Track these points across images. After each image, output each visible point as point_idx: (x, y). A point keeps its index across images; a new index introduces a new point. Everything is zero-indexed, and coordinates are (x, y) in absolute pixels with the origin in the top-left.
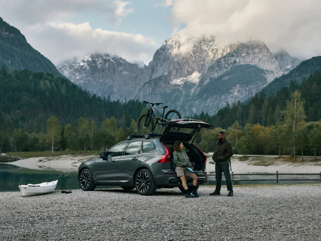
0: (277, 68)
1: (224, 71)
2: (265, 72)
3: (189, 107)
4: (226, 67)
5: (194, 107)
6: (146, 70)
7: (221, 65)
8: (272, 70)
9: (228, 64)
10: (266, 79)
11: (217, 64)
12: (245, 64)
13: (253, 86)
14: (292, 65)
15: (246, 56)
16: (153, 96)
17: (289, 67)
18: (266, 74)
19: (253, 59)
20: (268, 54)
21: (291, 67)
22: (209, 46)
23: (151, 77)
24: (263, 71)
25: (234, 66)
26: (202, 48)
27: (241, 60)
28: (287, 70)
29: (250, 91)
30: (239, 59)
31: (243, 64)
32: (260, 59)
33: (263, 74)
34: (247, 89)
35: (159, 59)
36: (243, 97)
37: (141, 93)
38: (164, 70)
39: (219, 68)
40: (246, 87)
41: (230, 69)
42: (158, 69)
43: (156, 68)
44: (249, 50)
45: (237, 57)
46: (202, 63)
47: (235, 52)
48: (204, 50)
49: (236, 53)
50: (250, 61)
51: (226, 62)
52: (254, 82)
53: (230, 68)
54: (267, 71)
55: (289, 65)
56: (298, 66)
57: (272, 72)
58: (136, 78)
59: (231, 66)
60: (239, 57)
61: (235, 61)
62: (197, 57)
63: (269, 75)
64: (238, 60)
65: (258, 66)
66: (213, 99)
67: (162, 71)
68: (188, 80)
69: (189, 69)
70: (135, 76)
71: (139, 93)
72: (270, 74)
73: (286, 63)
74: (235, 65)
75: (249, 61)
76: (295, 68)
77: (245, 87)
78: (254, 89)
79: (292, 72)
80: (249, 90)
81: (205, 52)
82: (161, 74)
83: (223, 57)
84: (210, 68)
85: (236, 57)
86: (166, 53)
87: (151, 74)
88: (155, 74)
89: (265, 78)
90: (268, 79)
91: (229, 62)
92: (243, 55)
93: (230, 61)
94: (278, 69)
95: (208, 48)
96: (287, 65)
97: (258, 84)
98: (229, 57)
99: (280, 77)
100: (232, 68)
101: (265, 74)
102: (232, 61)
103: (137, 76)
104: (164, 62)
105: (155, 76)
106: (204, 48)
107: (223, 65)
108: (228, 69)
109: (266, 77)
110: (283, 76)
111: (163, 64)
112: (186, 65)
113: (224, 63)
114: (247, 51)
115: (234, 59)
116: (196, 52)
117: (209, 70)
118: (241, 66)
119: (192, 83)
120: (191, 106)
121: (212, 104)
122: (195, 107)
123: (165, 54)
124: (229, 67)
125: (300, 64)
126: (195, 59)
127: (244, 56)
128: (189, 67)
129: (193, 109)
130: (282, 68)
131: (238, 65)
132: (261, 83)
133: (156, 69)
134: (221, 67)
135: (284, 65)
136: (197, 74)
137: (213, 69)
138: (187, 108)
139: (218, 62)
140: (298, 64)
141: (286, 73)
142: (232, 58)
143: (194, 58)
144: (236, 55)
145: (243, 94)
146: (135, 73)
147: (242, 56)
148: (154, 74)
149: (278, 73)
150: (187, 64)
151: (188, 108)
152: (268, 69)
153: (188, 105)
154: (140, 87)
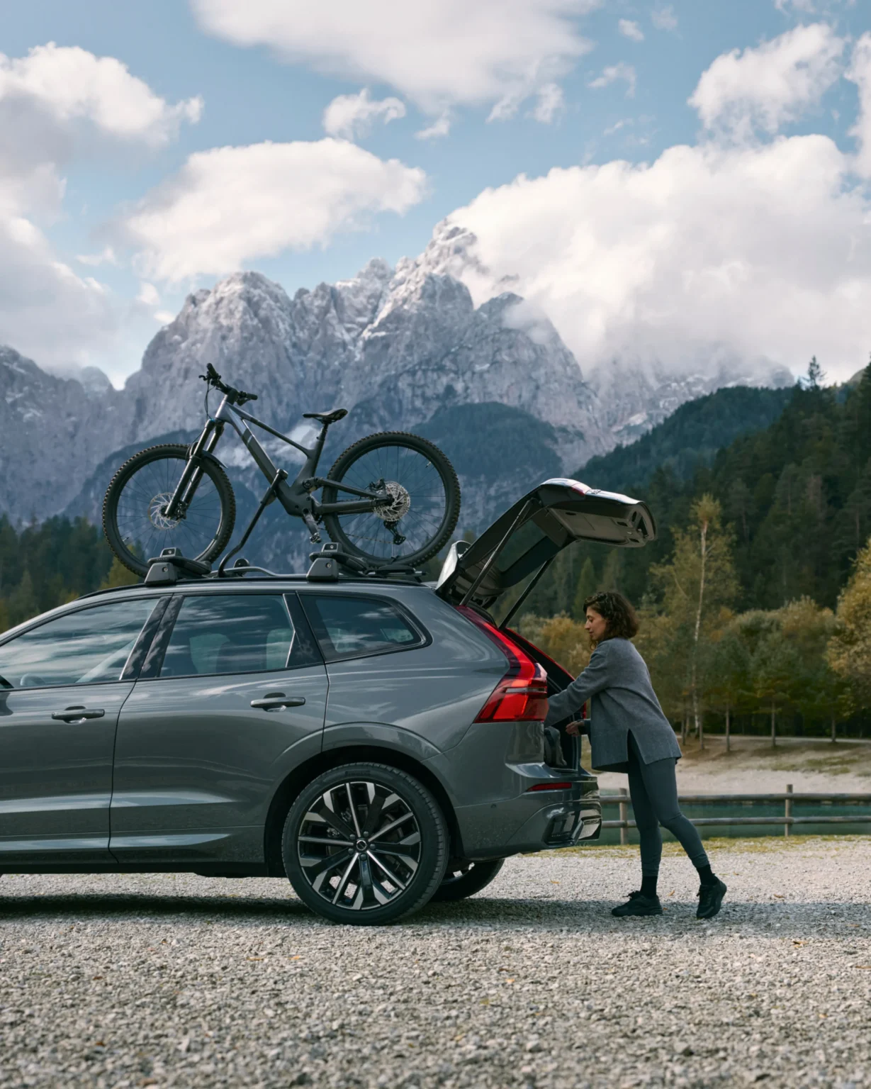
0: (596, 423)
1: (408, 422)
2: (557, 435)
3: (279, 551)
4: (415, 411)
5: (295, 554)
6: (112, 404)
7: (400, 402)
8: (579, 429)
9: (426, 400)
10: (559, 459)
11: (383, 398)
12: (488, 400)
13: (514, 483)
14: (648, 414)
15: (488, 371)
16: (141, 508)
17: (637, 419)
18: (560, 440)
19: (512, 384)
20: (568, 369)
21: (645, 422)
22: (354, 326)
23: (134, 434)
24: (547, 431)
25: (445, 407)
26: (329, 333)
27: (471, 385)
28: (630, 429)
29: (500, 501)
30: (464, 381)
31: (477, 401)
32: (537, 387)
33: (548, 443)
34: (492, 492)
35: (164, 366)
36: (478, 522)
37: (92, 495)
38: (184, 410)
39: (391, 412)
40: (489, 486)
41: (433, 418)
42: (163, 403)
43: (152, 401)
44: (499, 350)
45: (456, 373)
46: (331, 390)
47: (451, 357)
48: (338, 344)
49: (454, 361)
50: (504, 392)
51: (419, 392)
52: (518, 470)
53: (430, 415)
54: (563, 430)
55: (639, 412)
56: (672, 417)
57: (580, 435)
58: (73, 436)
59: (435, 405)
60: (463, 374)
61: (450, 390)
62: (312, 368)
63: (568, 446)
64: (459, 387)
65: (533, 412)
66: (368, 527)
67: (177, 414)
68: (275, 450)
69: (279, 411)
70: (71, 429)
71: (86, 490)
72: (572, 442)
73: (629, 406)
74: (449, 404)
75: (499, 392)
76: (659, 426)
77: (484, 486)
78: (516, 494)
79: (648, 440)
80: (496, 498)
81: (340, 350)
82: (175, 424)
83: (408, 372)
84: (359, 411)
85: (452, 375)
86: (194, 344)
87: (135, 425)
88: (151, 423)
89: (555, 455)
90: (565, 459)
91: (429, 392)
92: (478, 368)
93: (431, 386)
94: (600, 424)
95: (354, 334)
96: (632, 413)
97: (530, 477)
98: (429, 374)
99: (609, 455)
100: (437, 412)
101: (555, 441)
102: (441, 390)
103: (76, 426)
104: (186, 377)
105: (150, 429)
106: (338, 334)
107: (405, 402)
108: (425, 417)
109: (559, 454)
110: (619, 449)
111: (181, 386)
112: (269, 396)
113: (409, 393)
114: (494, 355)
115: (445, 380)
116: (309, 348)
117: (356, 419)
118: (471, 407)
119: (292, 465)
120: (288, 550)
121: (364, 542)
122: (299, 554)
123: (188, 349)
124: (428, 409)
125: (677, 412)
126: (305, 375)
127: (481, 374)
128: (280, 402)
129: (292, 562)
130: (615, 422)
131: (460, 404)
132: (539, 474)
133: (155, 405)
134: (397, 410)
135: (620, 412)
136: (310, 433)
137: (369, 415)
138: (271, 556)
139: (389, 390)
140: (667, 410)
141: (628, 441)
142: (439, 377)
143: (298, 368)
144: (454, 368)
145: (476, 512)
146: (69, 415)
147: (474, 373)
148: (146, 423)
149: (602, 440)
150: (274, 393)
151: (276, 555)
152: (564, 423)
153: (273, 546)
154: (90, 473)
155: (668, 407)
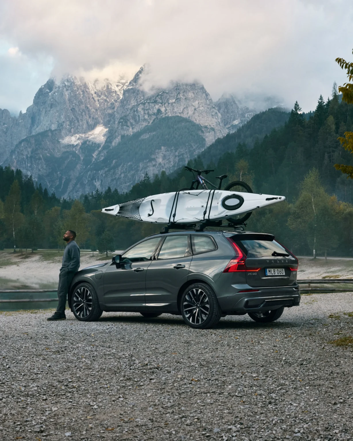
0: (219, 124)
1: (142, 125)
2: (203, 129)
3: (90, 179)
4: (145, 120)
5: (97, 180)
6: (22, 119)
7: (139, 116)
8: (212, 127)
9: (149, 115)
10: (204, 140)
11: (132, 115)
12: (174, 115)
13: (185, 150)
14: (241, 120)
15: (175, 103)
16: (34, 162)
17: (236, 122)
18: (204, 131)
19: (185, 108)
20: (207, 101)
21: (239, 123)
22: (120, 84)
23: (30, 132)
24: (199, 128)
25: (157, 118)
26: (110, 87)
27: (167, 109)
28: (233, 126)
29: (180, 157)
30: (165, 107)
31: (170, 115)
32: (195, 109)
33: (200, 133)
34: (177, 154)
35: (43, 103)
36: (171, 166)
37: (14, 157)
38: (51, 121)
39: (135, 121)
40: (175, 152)
41: (152, 123)
42: (42, 118)
43: (38, 117)
44: (179, 93)
45: (161, 103)
46: (110, 111)
47: (159, 97)
48: (113, 92)
49: (161, 99)
50: (181, 112)
51: (146, 112)
52: (187, 144)
53: (151, 121)
54: (206, 127)
55: (237, 119)
56: (250, 121)
57: (213, 129)
58: (6, 133)
59: (154, 117)
60: (165, 104)
61: (159, 111)
62: (102, 102)
63: (207, 134)
64: (163, 109)
65: (193, 120)
66: (126, 169)
67: (48, 123)
68: (88, 137)
69: (89, 121)
70: (5, 130)
71: (11, 155)
72: (209, 132)
73: (233, 117)
74: (159, 117)
75: (179, 111)
76: (245, 125)
77: (174, 151)
78: (187, 154)
79: (240, 130)
80: (179, 156)
81: (114, 94)
82: (47, 127)
83: (142, 103)
84: (122, 120)
85: (160, 104)
86: (54, 93)
87: (31, 128)
88: (37, 127)
89: (202, 138)
90: (206, 139)
91: (151, 112)
92: (170, 101)
93: (152, 109)
94: (221, 124)
95: (120, 88)
96: (234, 120)
97: (192, 147)
98: (151, 104)
99: (224, 138)
100: (154, 120)
101: (202, 132)
102: (155, 111)
103: (7, 129)
104: (51, 107)
105: (37, 129)
106: (113, 88)
107: (141, 116)
108: (149, 123)
109: (204, 137)
110: (228, 135)
111: (49, 111)
112: (85, 115)
113: (142, 112)
114: (177, 96)
115: (157, 107)
116: (101, 94)
117: (121, 124)
118: (168, 118)
119: (95, 143)
120: (93, 179)
121: (124, 175)
122: (98, 180)
123: (52, 95)
124: (150, 119)
125: (252, 119)
126: (100, 105)
127: (172, 104)
128: (90, 117)
129: (95, 183)
130: (227, 124)
131: (164, 117)
132: (196, 146)
133: (39, 119)
134: (138, 120)
135: (229, 119)
136: (102, 130)
137: (126, 122)
138: (87, 181)
139: (134, 111)
140: (249, 118)
141: (232, 132)
142: (154, 106)
143: (97, 103)
144: (160, 101)
145: (170, 162)
146: (4, 124)
147: (169, 103)
148: (35, 126)
149: (222, 131)
150: (87, 112)
151: (88, 181)
152: (206, 124)
153: (88, 177)
154: (13, 148)
155: (249, 117)
